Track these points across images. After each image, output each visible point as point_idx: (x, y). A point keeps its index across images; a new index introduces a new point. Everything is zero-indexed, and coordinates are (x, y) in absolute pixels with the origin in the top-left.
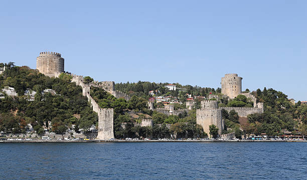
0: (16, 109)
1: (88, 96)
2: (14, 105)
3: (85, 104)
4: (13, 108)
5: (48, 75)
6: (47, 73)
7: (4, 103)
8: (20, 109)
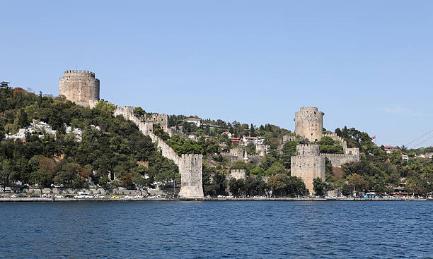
0: (62, 153)
1: (152, 136)
2: (59, 147)
3: (152, 148)
4: (57, 152)
5: (81, 104)
6: (78, 101)
7: (45, 145)
8: (68, 154)
